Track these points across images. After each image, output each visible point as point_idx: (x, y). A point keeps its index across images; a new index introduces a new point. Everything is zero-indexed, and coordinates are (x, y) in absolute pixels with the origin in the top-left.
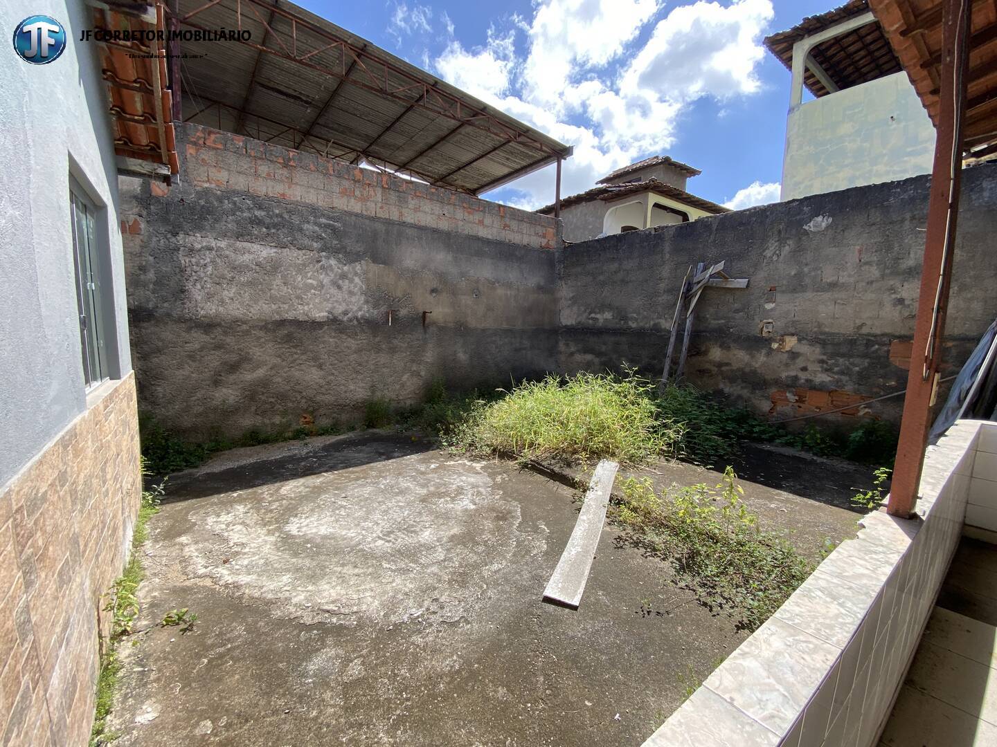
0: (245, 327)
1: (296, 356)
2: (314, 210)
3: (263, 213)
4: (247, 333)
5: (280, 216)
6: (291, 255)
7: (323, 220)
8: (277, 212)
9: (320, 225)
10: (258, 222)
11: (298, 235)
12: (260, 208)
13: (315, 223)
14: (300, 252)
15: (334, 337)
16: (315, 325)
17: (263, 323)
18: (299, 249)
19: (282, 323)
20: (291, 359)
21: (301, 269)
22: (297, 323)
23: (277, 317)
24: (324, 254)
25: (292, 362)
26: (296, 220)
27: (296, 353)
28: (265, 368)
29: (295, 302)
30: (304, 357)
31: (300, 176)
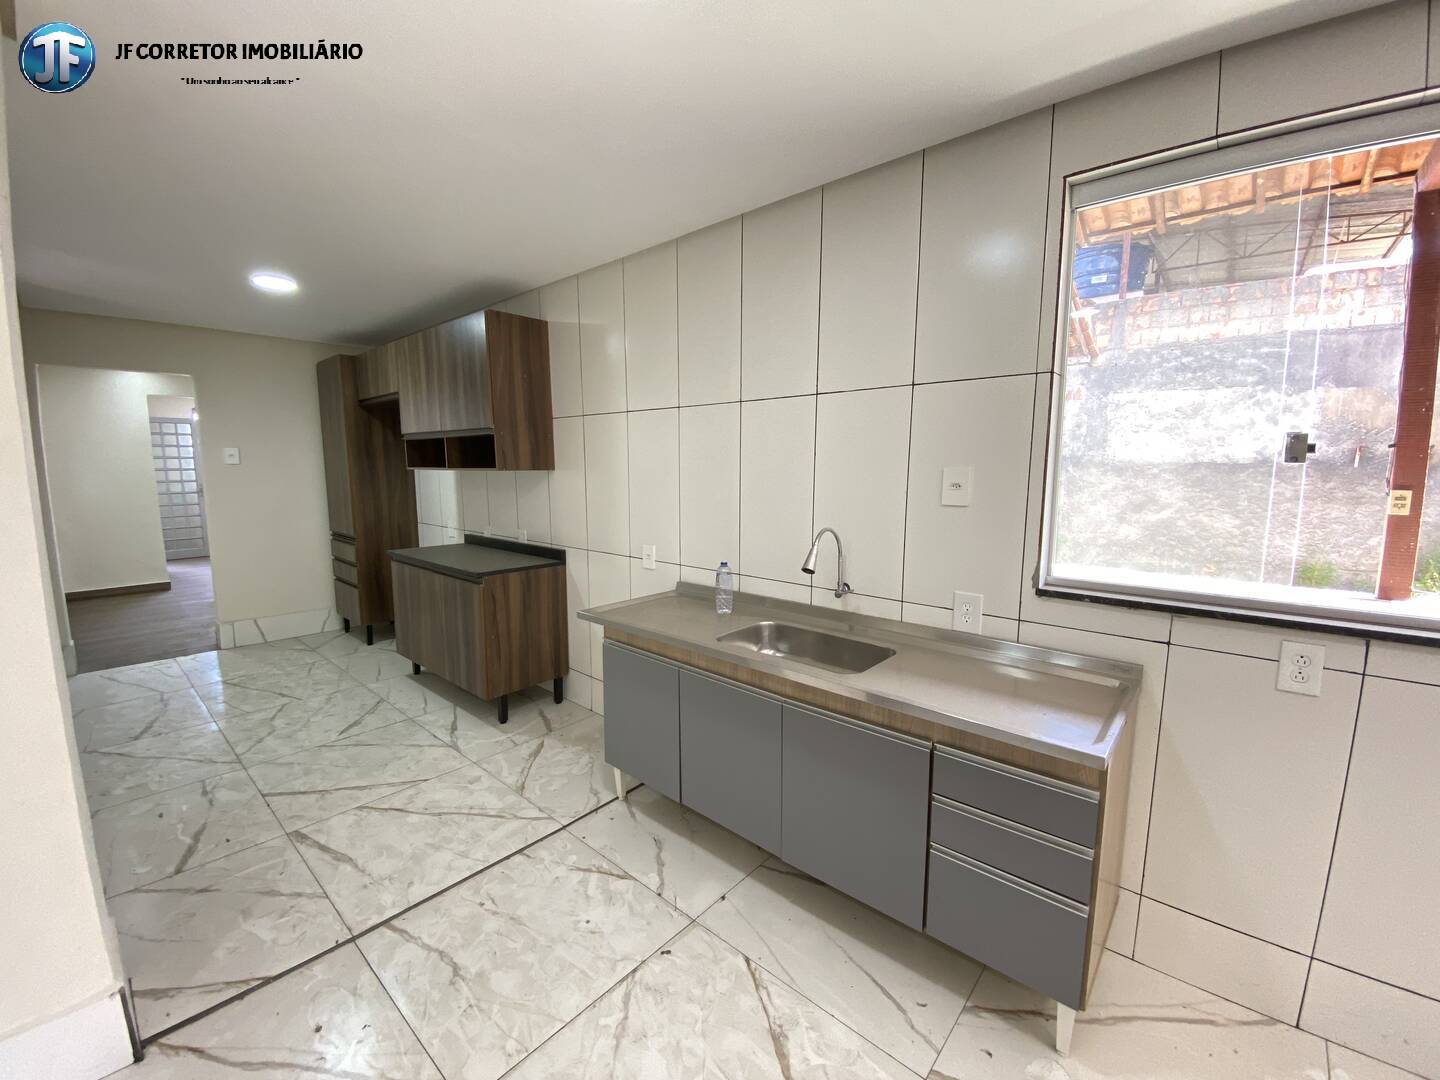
0: (1155, 471)
1: (1206, 501)
2: (1254, 341)
3: (1190, 359)
4: (1155, 476)
5: (1211, 357)
6: (1222, 394)
7: (1265, 350)
8: (1207, 353)
9: (1258, 357)
10: (1184, 368)
11: (1229, 373)
12: (1188, 354)
13: (1253, 356)
14: (1230, 390)
15: (1260, 482)
16: (1235, 467)
17: (1173, 467)
18: (1227, 387)
19: (1196, 465)
20: (1200, 503)
21: (1226, 408)
22: (1214, 466)
23: (1191, 460)
24: (1261, 387)
25: (1202, 506)
26: (1229, 357)
27: (1208, 498)
28: (1172, 510)
29: (1214, 442)
30: (1215, 502)
31: (1242, 310)
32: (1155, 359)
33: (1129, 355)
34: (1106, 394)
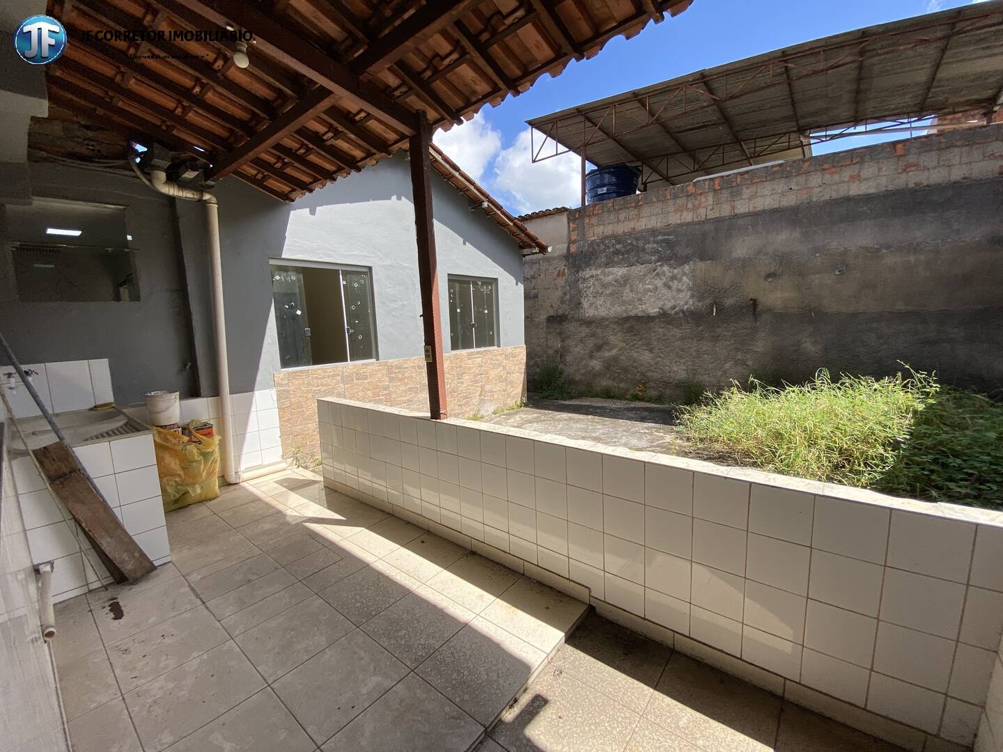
0: (607, 323)
1: (635, 342)
2: (654, 232)
3: (621, 246)
4: (607, 326)
5: (631, 244)
6: (638, 270)
7: (660, 238)
8: (629, 242)
9: (657, 242)
10: (617, 252)
11: (641, 255)
12: (619, 243)
13: (654, 242)
14: (642, 266)
15: (663, 328)
16: (648, 319)
17: (616, 320)
18: (642, 264)
19: (628, 319)
20: (632, 343)
21: (642, 279)
22: (637, 318)
23: (625, 315)
24: (659, 263)
25: (632, 346)
26: (641, 244)
27: (635, 340)
28: (617, 349)
29: (637, 303)
30: (640, 343)
31: (646, 211)
32: (602, 247)
33: (588, 244)
34: (578, 272)
